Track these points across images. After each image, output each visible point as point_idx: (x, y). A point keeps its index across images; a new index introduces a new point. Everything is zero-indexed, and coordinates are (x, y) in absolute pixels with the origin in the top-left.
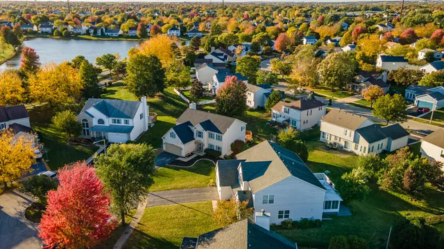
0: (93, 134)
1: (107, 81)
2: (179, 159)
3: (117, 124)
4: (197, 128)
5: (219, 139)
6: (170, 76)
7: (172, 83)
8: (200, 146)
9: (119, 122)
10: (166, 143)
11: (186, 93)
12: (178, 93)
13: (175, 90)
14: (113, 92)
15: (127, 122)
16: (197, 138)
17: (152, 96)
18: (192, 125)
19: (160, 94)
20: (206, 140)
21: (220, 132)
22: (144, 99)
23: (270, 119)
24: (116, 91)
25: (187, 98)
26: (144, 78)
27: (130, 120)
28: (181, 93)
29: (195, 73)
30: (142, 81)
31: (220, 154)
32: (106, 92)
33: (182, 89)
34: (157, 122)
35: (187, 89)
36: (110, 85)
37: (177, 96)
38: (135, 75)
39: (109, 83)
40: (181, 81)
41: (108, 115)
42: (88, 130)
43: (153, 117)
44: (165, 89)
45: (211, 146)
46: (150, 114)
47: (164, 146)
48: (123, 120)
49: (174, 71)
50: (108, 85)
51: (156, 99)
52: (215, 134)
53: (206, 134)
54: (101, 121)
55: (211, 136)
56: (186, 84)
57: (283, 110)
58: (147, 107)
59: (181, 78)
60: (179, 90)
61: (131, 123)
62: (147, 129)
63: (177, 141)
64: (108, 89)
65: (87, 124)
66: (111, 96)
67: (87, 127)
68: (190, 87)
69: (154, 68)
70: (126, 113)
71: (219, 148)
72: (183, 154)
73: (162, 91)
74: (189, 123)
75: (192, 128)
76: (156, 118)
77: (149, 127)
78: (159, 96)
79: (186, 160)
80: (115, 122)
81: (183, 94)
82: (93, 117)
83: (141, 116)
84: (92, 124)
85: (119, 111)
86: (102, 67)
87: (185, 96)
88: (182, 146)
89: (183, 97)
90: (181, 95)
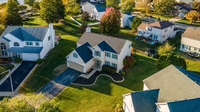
0: (10, 55)
1: (30, 13)
2: (82, 75)
3: (29, 46)
4: (95, 48)
5: (114, 58)
6: (68, 9)
7: (69, 13)
8: (98, 63)
9: (31, 44)
10: (70, 62)
11: (77, 19)
12: (73, 19)
13: (71, 18)
14: (32, 20)
15: (37, 44)
16: (95, 57)
17: (57, 22)
18: (90, 46)
19: (62, 20)
20: (103, 58)
21: (115, 52)
22: (51, 25)
23: (136, 34)
24: (34, 19)
25: (79, 22)
26: (52, 11)
27: (40, 43)
28: (75, 19)
29: (82, 8)
30: (50, 13)
31: (116, 69)
32: (28, 20)
33: (75, 16)
34: (61, 40)
35: (78, 16)
36: (32, 15)
37: (72, 21)
38: (46, 9)
39: (31, 14)
40: (74, 12)
41: (22, 39)
42: (5, 51)
43: (58, 36)
44: (65, 17)
45: (108, 62)
46: (56, 35)
47: (68, 63)
48: (34, 43)
49: (70, 6)
50: (30, 15)
51: (60, 24)
52: (111, 53)
53: (103, 53)
54: (16, 44)
55: (107, 55)
56: (77, 14)
57: (147, 29)
58: (53, 31)
59: (74, 10)
60: (73, 17)
61: (41, 44)
62: (54, 46)
63: (79, 60)
64: (29, 18)
65: (5, 47)
66: (31, 22)
67: (5, 49)
68: (80, 16)
69: (58, 4)
70: (37, 37)
71: (114, 65)
72: (85, 71)
73: (63, 18)
74: (87, 44)
75: (91, 49)
76: (60, 37)
77: (55, 45)
78: (62, 21)
79: (88, 77)
80: (28, 44)
81: (76, 20)
82: (9, 41)
83: (49, 38)
84: (9, 46)
85: (31, 35)
86: (28, 6)
87: (77, 21)
88: (84, 64)
89: (76, 21)
90: (75, 20)
